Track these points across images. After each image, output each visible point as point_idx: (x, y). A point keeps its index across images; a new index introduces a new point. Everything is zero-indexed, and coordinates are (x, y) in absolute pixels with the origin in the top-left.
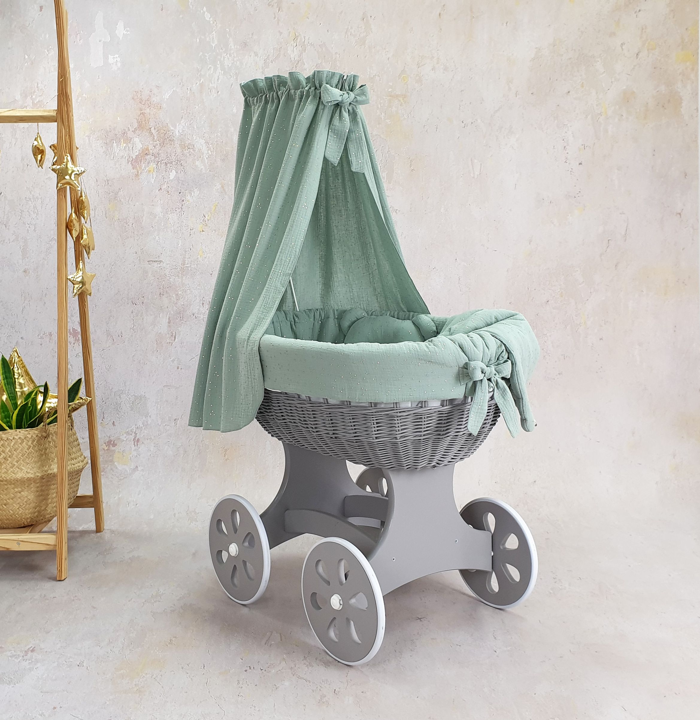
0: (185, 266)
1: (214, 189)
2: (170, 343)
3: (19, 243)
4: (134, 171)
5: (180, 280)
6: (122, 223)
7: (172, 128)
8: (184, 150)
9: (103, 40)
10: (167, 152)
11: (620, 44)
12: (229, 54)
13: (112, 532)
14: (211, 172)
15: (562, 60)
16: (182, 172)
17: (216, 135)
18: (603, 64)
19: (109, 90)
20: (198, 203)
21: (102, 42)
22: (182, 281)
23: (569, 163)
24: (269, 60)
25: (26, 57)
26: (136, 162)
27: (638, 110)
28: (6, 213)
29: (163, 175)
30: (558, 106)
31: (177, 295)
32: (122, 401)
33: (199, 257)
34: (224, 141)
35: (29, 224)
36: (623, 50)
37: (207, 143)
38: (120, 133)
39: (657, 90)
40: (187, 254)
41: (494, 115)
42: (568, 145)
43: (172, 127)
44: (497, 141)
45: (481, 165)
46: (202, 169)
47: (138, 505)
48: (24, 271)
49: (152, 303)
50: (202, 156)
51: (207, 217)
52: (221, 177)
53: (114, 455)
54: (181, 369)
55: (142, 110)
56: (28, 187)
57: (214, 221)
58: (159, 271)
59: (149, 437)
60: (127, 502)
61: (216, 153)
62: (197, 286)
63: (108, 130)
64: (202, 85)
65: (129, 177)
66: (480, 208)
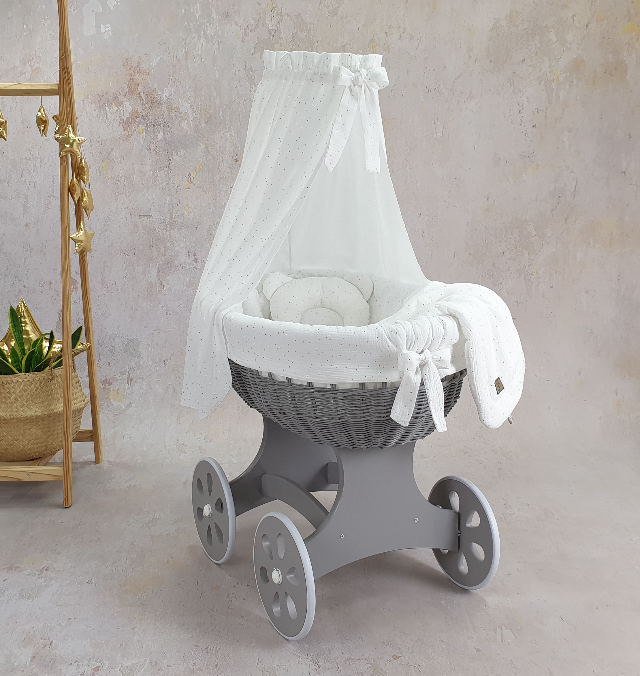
0: (173, 220)
1: (199, 149)
2: (159, 291)
3: (20, 199)
4: (125, 132)
5: (168, 233)
6: (115, 180)
7: (160, 93)
8: (171, 113)
9: (95, 10)
10: (155, 115)
11: (571, 15)
12: (212, 24)
13: (110, 463)
14: (195, 134)
15: (518, 30)
16: (169, 133)
17: (200, 99)
18: (555, 34)
19: (101, 57)
20: (184, 162)
21: (94, 12)
22: (170, 234)
23: (524, 126)
24: (249, 29)
25: (25, 26)
26: (127, 124)
27: (587, 77)
28: (8, 172)
29: (151, 136)
30: (514, 72)
31: (165, 247)
32: (116, 344)
33: (185, 212)
34: (207, 105)
35: (29, 182)
36: (574, 21)
37: (192, 106)
38: (112, 97)
39: (605, 58)
40: (174, 209)
41: (456, 81)
42: (523, 109)
43: (160, 91)
44: (458, 105)
45: (443, 127)
46: (187, 131)
47: (132, 438)
48: (25, 225)
49: (143, 254)
50: (187, 119)
51: (192, 175)
52: (205, 138)
53: (110, 393)
54: (170, 314)
55: (131, 76)
56: (28, 147)
57: (199, 179)
58: (148, 225)
59: (141, 377)
60: (123, 435)
61: (200, 116)
62: (183, 239)
63: (101, 94)
64: (186, 52)
65: (121, 138)
66: (442, 167)
